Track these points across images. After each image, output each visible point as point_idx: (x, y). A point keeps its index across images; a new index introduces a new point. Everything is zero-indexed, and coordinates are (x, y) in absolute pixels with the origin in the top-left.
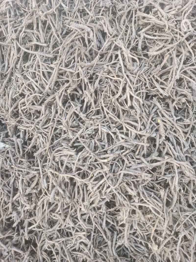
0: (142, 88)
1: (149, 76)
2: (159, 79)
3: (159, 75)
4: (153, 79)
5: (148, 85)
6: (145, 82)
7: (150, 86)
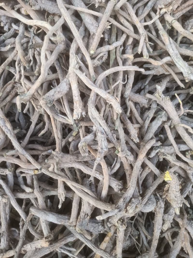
0: (125, 56)
1: (149, 17)
2: (178, 26)
3: (179, 14)
4: (160, 26)
5: (143, 47)
6: (136, 36)
7: (151, 50)
